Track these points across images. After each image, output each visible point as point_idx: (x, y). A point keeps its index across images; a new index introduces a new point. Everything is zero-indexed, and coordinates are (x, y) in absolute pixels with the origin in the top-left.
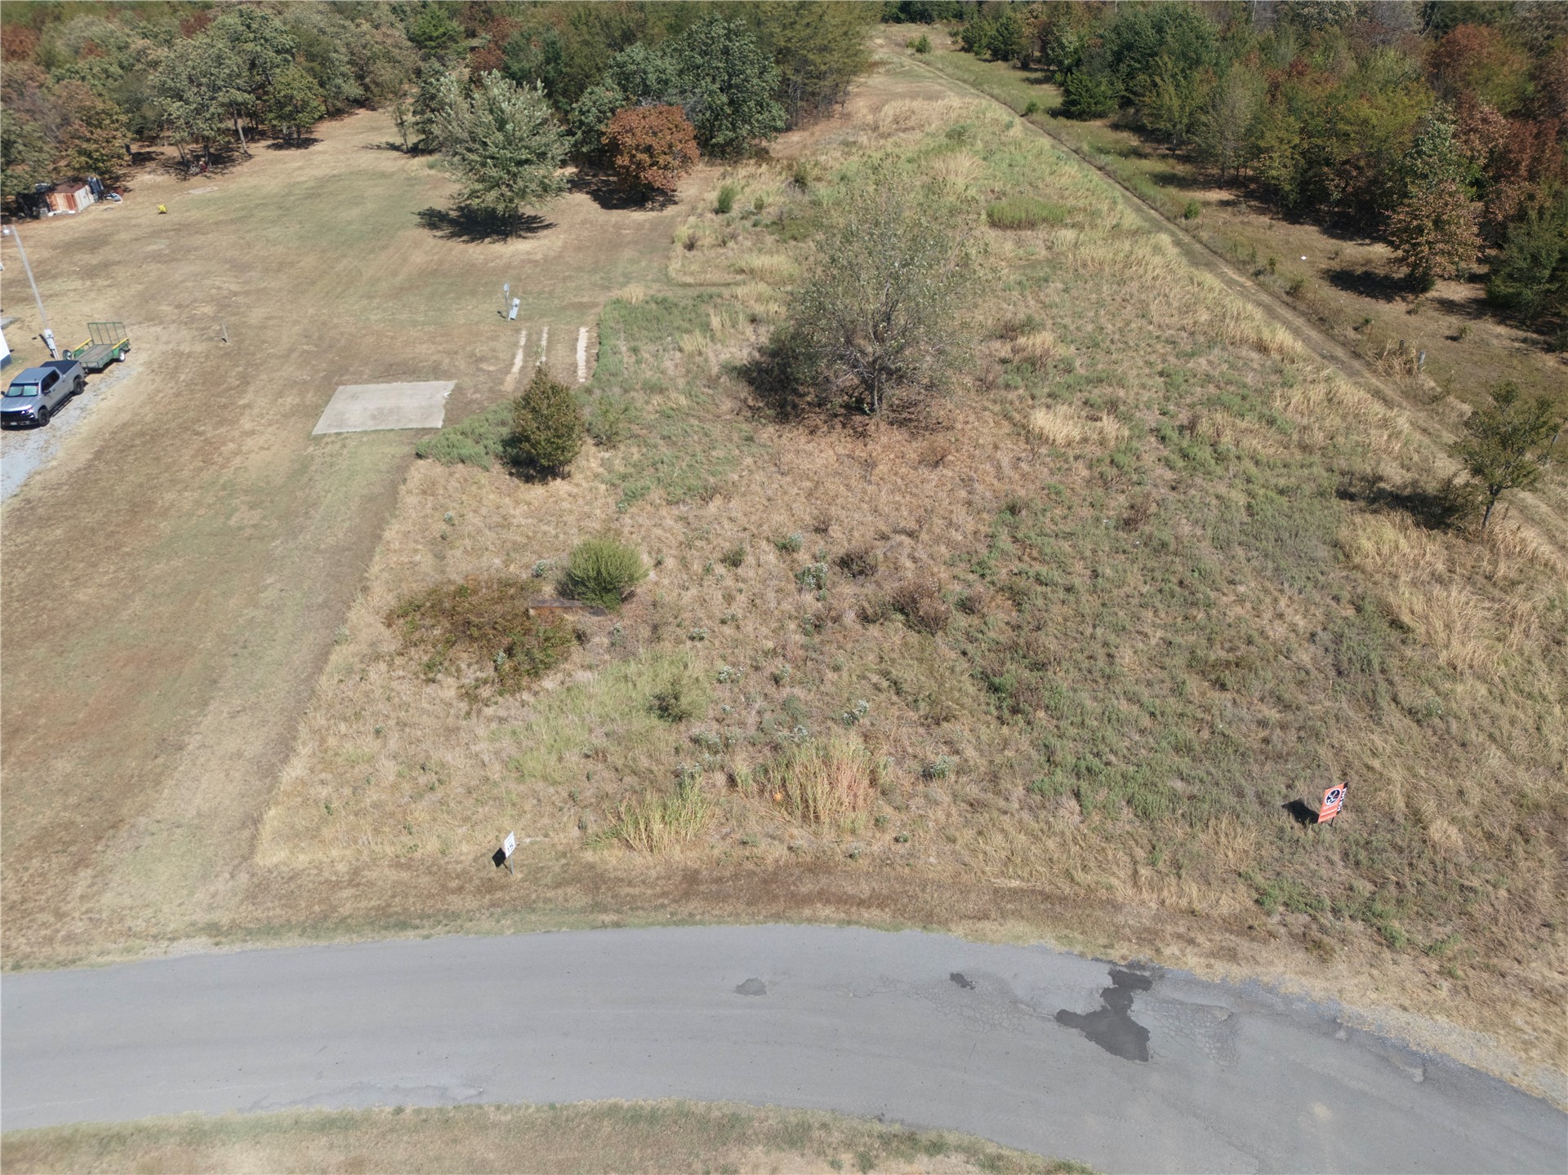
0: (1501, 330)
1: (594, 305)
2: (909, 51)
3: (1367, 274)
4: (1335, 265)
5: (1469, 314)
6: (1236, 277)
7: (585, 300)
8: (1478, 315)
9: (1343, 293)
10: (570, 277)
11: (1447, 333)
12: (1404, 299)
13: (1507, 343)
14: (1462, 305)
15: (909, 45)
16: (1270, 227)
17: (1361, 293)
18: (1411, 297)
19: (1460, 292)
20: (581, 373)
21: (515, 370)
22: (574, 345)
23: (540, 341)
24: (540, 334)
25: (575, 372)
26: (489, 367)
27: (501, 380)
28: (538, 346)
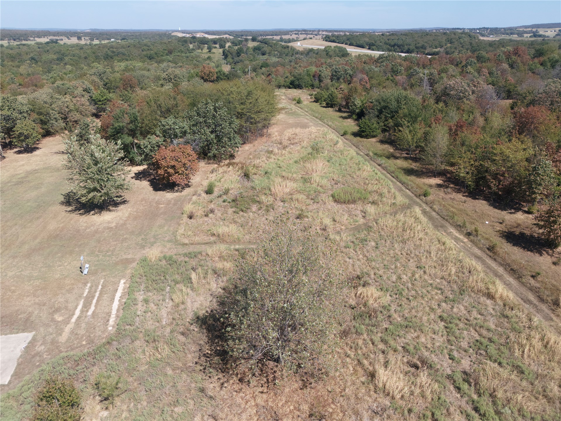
1: (133, 260)
2: (294, 102)
4: (504, 228)
6: (457, 235)
7: (129, 257)
9: (515, 248)
10: (126, 239)
15: (295, 100)
20: (112, 321)
21: (73, 320)
22: (114, 296)
23: (95, 292)
24: (97, 287)
25: (108, 321)
26: (59, 318)
27: (62, 330)
28: (93, 297)
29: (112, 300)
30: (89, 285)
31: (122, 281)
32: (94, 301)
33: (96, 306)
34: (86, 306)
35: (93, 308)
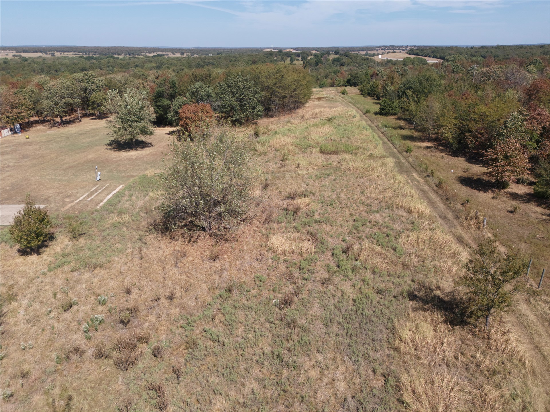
0: (538, 209)
1: (136, 176)
2: (339, 94)
3: (479, 179)
4: (465, 175)
5: (524, 200)
6: (417, 178)
7: (135, 174)
8: (528, 201)
9: (464, 188)
10: (139, 165)
11: (509, 209)
12: (493, 192)
13: (539, 216)
14: (522, 196)
15: (341, 92)
16: (443, 157)
17: (472, 188)
18: (497, 191)
19: (522, 190)
20: (101, 204)
21: (76, 202)
22: (111, 192)
23: (100, 189)
24: (102, 187)
25: (99, 204)
26: (67, 200)
27: (66, 205)
28: (96, 192)
29: (108, 194)
30: (97, 186)
31: (121, 186)
32: (96, 194)
33: (95, 196)
34: (88, 196)
35: (93, 197)
